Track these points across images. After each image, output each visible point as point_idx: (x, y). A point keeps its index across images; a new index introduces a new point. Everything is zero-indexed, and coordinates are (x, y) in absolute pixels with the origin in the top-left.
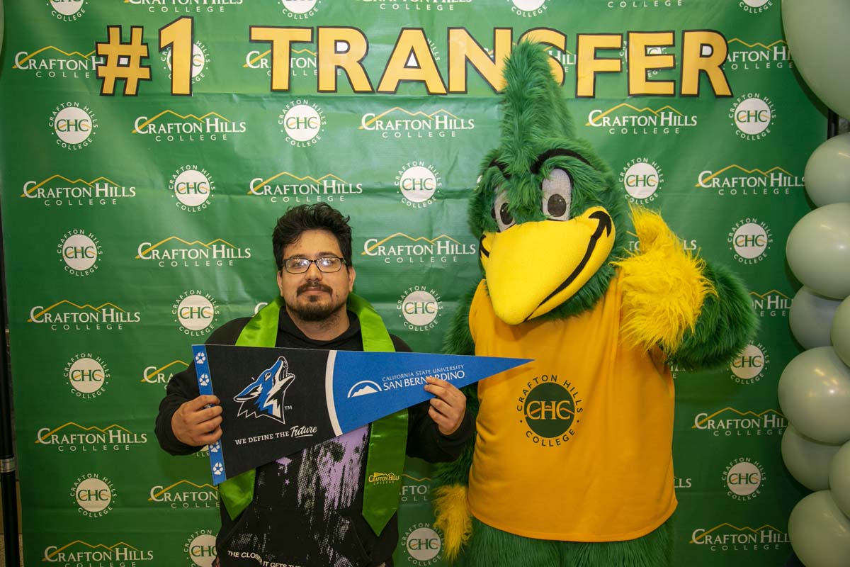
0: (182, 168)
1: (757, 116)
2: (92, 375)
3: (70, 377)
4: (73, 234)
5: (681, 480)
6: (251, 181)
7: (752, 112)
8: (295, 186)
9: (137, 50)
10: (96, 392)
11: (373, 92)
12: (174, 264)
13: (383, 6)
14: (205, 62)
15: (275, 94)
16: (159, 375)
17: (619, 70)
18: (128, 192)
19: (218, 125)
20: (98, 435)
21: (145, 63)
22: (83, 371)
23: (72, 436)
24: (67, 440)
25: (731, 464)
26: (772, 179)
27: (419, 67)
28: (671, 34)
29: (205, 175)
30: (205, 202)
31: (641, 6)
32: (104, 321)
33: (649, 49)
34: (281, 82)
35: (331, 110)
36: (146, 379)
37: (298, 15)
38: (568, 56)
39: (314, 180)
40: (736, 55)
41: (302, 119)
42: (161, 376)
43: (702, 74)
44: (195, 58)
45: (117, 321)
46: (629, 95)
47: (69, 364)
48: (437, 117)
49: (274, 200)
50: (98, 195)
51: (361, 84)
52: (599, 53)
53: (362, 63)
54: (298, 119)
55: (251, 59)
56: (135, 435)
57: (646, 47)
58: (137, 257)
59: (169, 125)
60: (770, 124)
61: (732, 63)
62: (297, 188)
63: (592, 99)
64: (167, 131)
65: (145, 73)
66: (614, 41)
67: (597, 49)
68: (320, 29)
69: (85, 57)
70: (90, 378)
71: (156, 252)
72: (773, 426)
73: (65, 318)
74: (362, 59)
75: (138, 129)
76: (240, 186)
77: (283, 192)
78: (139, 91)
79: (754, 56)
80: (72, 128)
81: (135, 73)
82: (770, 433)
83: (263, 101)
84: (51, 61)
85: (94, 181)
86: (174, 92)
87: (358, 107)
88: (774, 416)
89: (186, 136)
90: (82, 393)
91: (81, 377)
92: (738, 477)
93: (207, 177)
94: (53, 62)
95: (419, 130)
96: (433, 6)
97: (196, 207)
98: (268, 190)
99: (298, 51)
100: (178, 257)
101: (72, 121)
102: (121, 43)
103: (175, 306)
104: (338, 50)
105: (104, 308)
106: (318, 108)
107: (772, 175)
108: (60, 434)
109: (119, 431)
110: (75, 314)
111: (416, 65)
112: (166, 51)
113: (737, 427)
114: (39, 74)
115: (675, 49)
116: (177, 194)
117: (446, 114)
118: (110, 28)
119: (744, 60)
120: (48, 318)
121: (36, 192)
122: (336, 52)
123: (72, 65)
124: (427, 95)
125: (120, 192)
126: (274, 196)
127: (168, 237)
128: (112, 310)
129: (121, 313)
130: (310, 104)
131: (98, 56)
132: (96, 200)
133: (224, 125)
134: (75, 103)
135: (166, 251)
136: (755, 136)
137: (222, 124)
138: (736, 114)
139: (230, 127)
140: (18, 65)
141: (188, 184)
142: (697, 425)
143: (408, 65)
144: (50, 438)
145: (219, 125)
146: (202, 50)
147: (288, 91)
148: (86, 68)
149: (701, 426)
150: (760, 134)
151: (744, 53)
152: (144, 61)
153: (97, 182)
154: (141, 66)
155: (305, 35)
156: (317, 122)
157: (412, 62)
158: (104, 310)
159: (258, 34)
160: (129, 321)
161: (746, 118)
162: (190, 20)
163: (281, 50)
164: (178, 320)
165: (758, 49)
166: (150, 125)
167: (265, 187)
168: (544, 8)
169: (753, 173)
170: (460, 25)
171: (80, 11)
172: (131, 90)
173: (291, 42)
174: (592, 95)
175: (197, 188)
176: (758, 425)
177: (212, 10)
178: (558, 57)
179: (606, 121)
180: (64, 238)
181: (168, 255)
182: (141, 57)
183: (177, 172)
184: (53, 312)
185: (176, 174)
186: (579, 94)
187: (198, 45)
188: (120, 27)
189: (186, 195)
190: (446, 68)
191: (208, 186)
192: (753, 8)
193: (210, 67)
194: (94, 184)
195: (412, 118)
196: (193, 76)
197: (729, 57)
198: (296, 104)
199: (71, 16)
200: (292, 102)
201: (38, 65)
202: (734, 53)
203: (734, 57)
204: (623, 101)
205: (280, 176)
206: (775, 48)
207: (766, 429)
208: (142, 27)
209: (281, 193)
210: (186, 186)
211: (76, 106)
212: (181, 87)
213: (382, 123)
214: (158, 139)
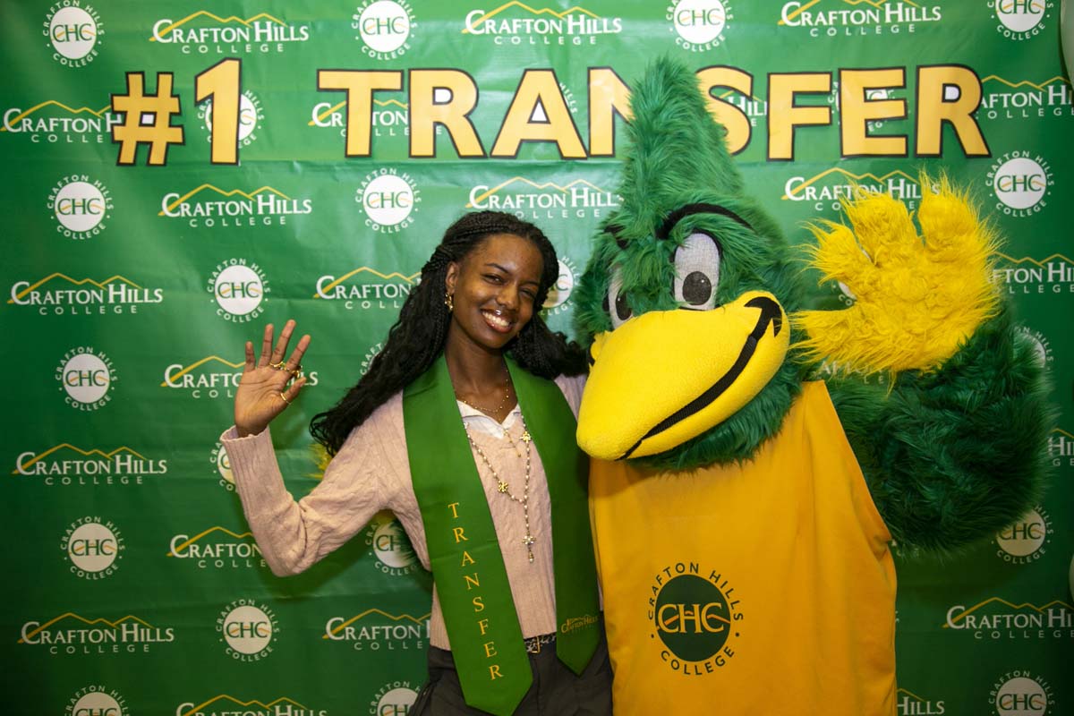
0: (225, 263)
1: (1027, 183)
2: (99, 547)
3: (70, 551)
4: (77, 353)
5: (928, 703)
6: (318, 279)
7: (1020, 178)
8: (377, 287)
9: (165, 104)
10: (104, 571)
11: (484, 156)
12: (213, 394)
13: (499, 40)
14: (258, 120)
15: (352, 161)
16: (191, 546)
17: (827, 121)
18: (152, 296)
19: (274, 204)
20: (106, 631)
21: (176, 121)
22: (87, 541)
23: (69, 632)
24: (62, 638)
25: (1002, 680)
26: (1051, 272)
27: (548, 122)
28: (901, 72)
29: (256, 272)
30: (256, 310)
31: (856, 33)
32: (118, 471)
33: (869, 93)
34: (359, 145)
35: (426, 181)
36: (174, 552)
37: (382, 54)
38: (756, 104)
39: (404, 277)
40: (995, 98)
41: (388, 195)
42: (194, 548)
43: (946, 125)
44: (242, 114)
45: (136, 472)
46: (843, 156)
47: (69, 531)
48: (574, 190)
49: (349, 305)
50: (111, 300)
51: (469, 146)
52: (799, 99)
53: (471, 117)
54: (382, 194)
55: (319, 113)
56: (158, 630)
57: (865, 89)
58: (164, 385)
59: (208, 204)
60: (1046, 193)
61: (989, 110)
62: (381, 289)
63: (789, 163)
64: (205, 211)
65: (176, 135)
66: (821, 83)
67: (795, 94)
68: (413, 73)
69: (98, 114)
70: (97, 551)
71: (189, 378)
72: (1063, 625)
73: (65, 467)
74: (470, 113)
75: (166, 211)
76: (304, 286)
77: (361, 293)
78: (168, 160)
79: (1019, 100)
80: (79, 210)
81: (163, 135)
82: (1057, 635)
83: (334, 171)
84: (52, 120)
85: (106, 282)
86: (215, 160)
87: (465, 177)
88: (1063, 611)
89: (230, 220)
90: (85, 572)
91: (84, 550)
92: (1012, 698)
93: (259, 275)
94: (55, 122)
95: (548, 209)
96: (568, 39)
97: (243, 317)
98: (341, 292)
99: (383, 101)
100: (219, 385)
101: (79, 201)
102: (145, 95)
103: (214, 452)
104: (437, 100)
105: (118, 454)
106: (409, 179)
107: (1051, 265)
108: (53, 630)
109: (136, 625)
110: (78, 463)
111: (544, 119)
112: (204, 104)
113: (1008, 626)
114: (35, 138)
115: (908, 91)
116: (219, 298)
117: (586, 186)
118: (131, 76)
119: (1005, 105)
120: (41, 468)
121: (28, 297)
122: (435, 103)
123: (80, 125)
124: (560, 161)
125: (141, 296)
126: (349, 300)
127: (204, 358)
128: (129, 457)
129: (141, 462)
130: (399, 174)
131: (114, 113)
132: (109, 307)
133: (282, 204)
134: (83, 177)
135: (203, 377)
136: (1024, 211)
137: (279, 202)
138: (996, 181)
139: (290, 207)
140: (8, 126)
141: (233, 284)
142: (950, 623)
143: (533, 119)
144: (38, 636)
145: (276, 204)
146: (253, 102)
147: (369, 156)
148: (98, 129)
149: (956, 624)
150: (1032, 208)
151: (1005, 96)
152: (175, 119)
153: (111, 283)
154: (170, 126)
155: (393, 81)
156: (408, 199)
157: (539, 115)
158: (118, 457)
159: (328, 80)
160: (152, 472)
161: (1011, 186)
162: (237, 63)
163: (359, 101)
164: (219, 472)
165: (1026, 89)
166: (183, 205)
167: (337, 288)
168: (722, 38)
169: (1023, 262)
170: (605, 64)
171: (90, 53)
172: (157, 157)
173: (374, 91)
174: (789, 156)
175: (245, 290)
176: (1040, 624)
177: (267, 50)
178: (742, 106)
179: (810, 193)
180: (65, 359)
181: (205, 382)
182: (172, 114)
183: (219, 268)
184: (49, 461)
185: (217, 271)
186: (772, 155)
187: (247, 96)
188: (142, 73)
189: (231, 299)
190: (586, 123)
191: (259, 287)
192: (1017, 34)
193: (264, 127)
194: (107, 286)
195: (539, 192)
196: (240, 138)
197: (984, 102)
198: (379, 175)
199: (79, 61)
200: (375, 172)
201: (34, 126)
202: (992, 96)
203: (992, 101)
204: (834, 164)
205: (357, 274)
206: (1051, 88)
207: (1052, 630)
208: (172, 73)
209: (359, 296)
210: (230, 287)
211: (84, 181)
212: (223, 153)
213: (497, 198)
214: (194, 223)
